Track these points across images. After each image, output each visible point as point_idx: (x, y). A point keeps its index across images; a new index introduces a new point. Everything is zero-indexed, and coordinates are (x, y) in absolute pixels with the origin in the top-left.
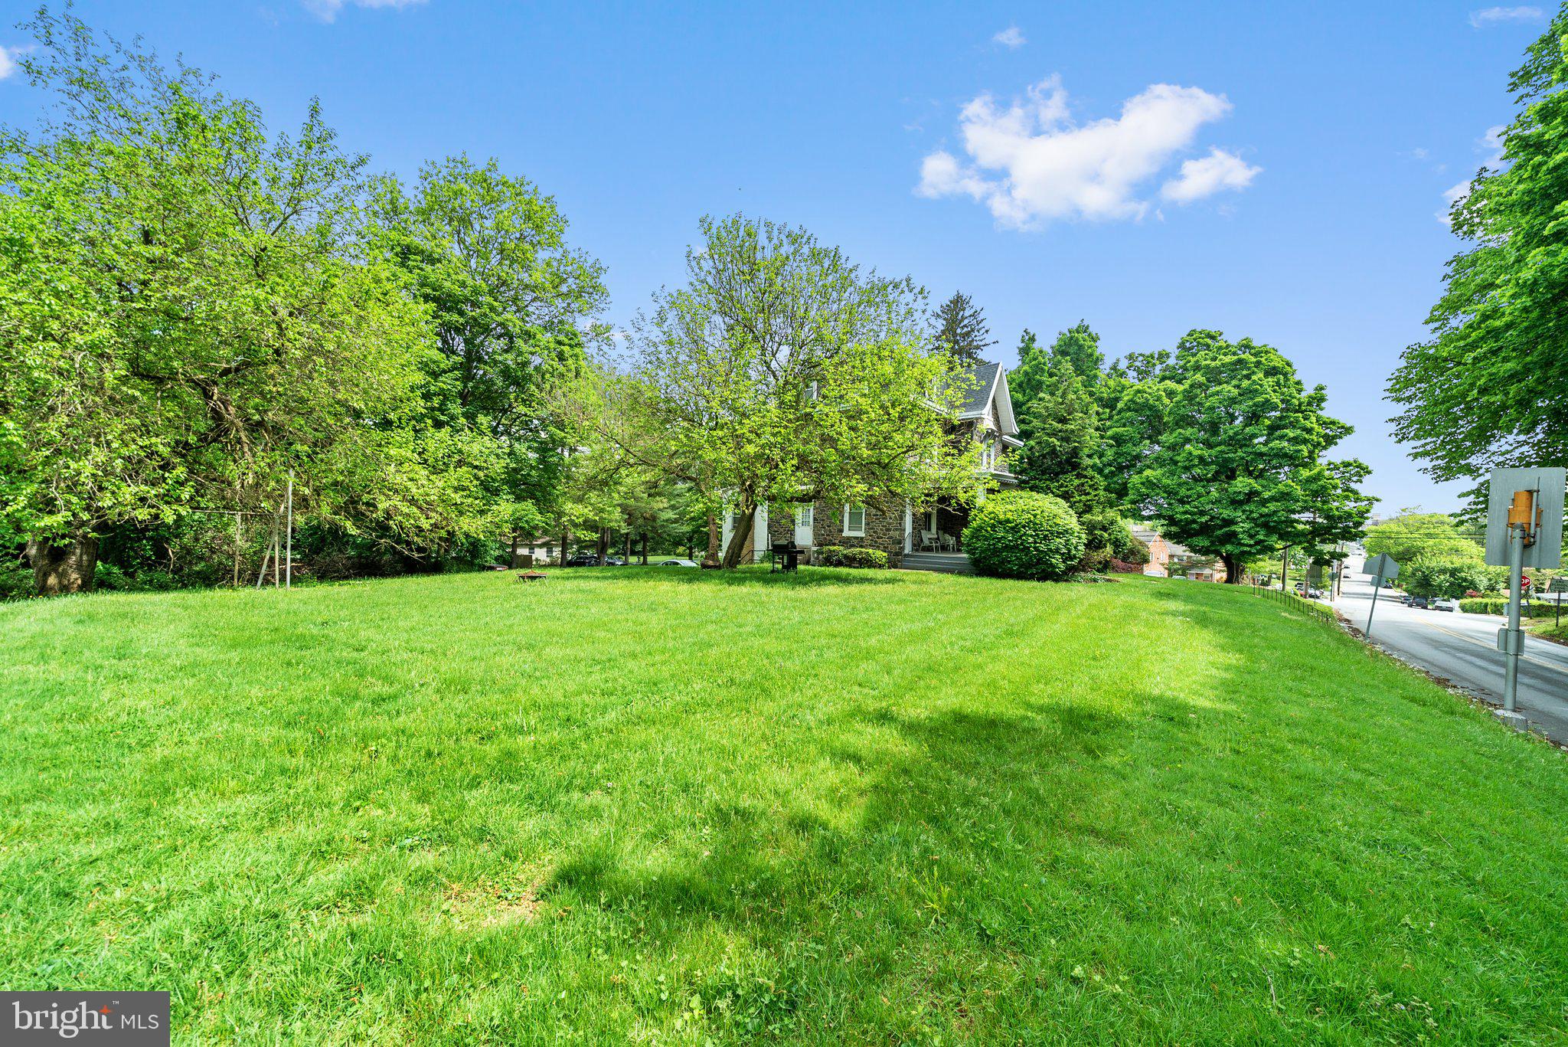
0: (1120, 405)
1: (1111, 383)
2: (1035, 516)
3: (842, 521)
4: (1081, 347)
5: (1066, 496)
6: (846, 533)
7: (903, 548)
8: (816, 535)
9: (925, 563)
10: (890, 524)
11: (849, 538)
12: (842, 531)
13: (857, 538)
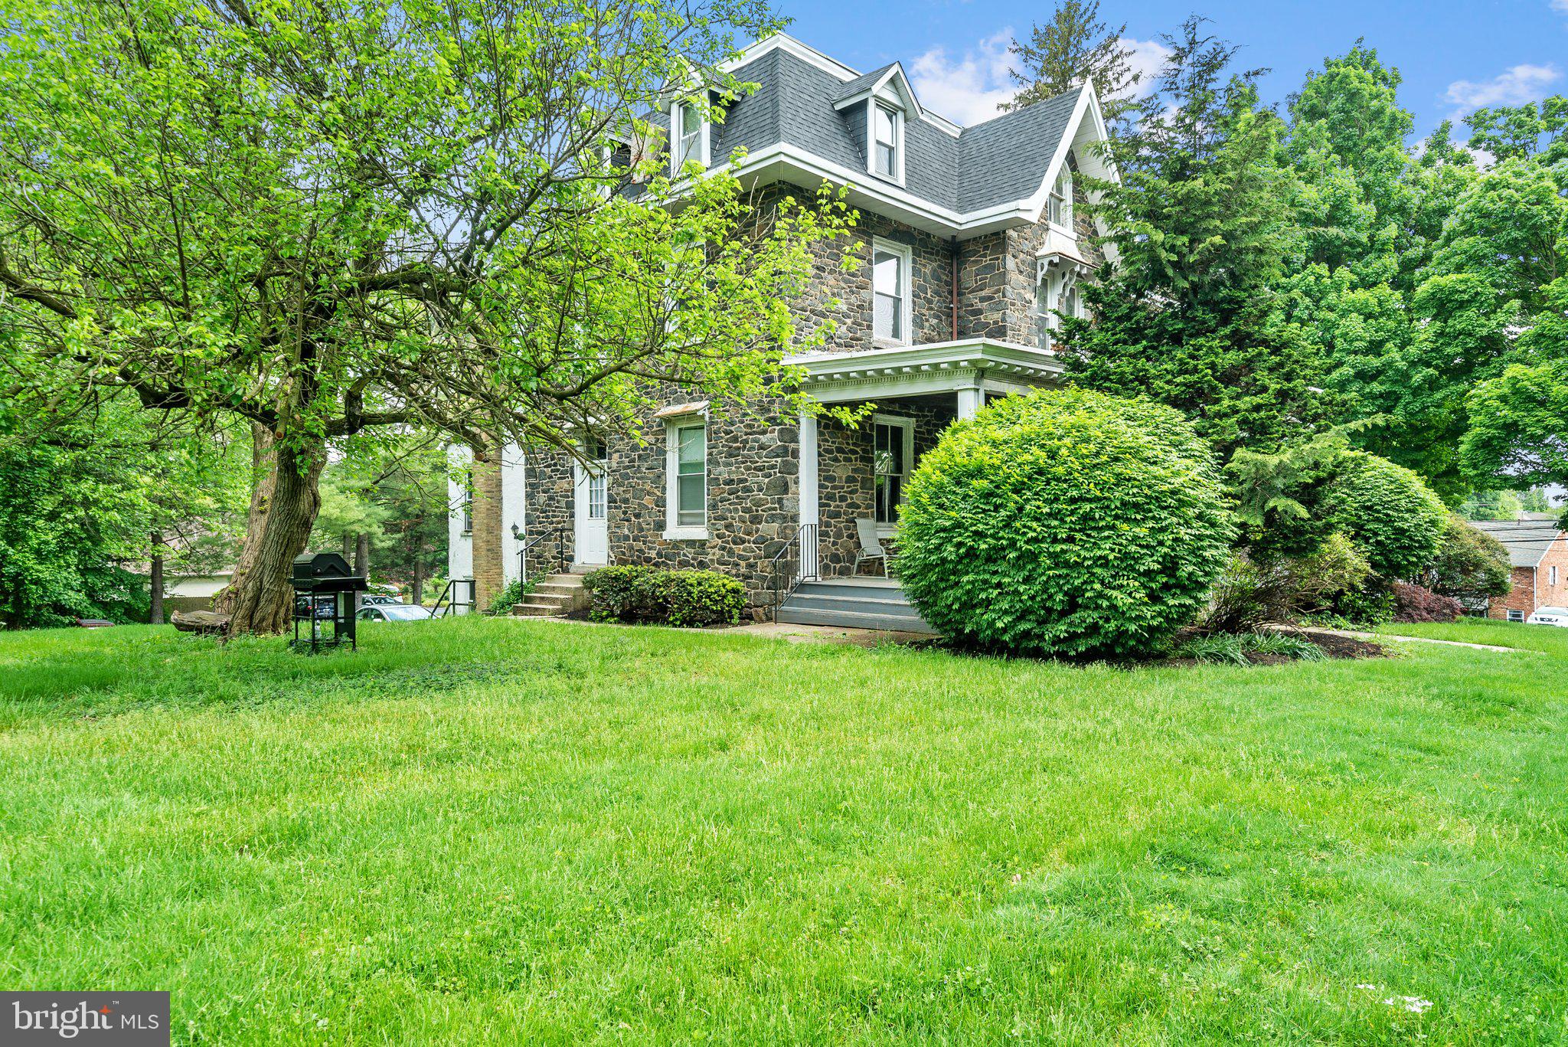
0: (1449, 224)
1: (1427, 174)
2: (1053, 455)
3: (661, 503)
4: (1353, 96)
5: (1188, 401)
6: (674, 531)
7: (791, 568)
8: (614, 538)
9: (836, 605)
10: (758, 504)
11: (676, 544)
12: (661, 526)
13: (691, 543)
